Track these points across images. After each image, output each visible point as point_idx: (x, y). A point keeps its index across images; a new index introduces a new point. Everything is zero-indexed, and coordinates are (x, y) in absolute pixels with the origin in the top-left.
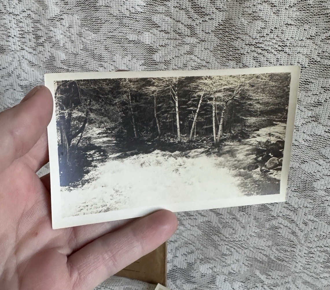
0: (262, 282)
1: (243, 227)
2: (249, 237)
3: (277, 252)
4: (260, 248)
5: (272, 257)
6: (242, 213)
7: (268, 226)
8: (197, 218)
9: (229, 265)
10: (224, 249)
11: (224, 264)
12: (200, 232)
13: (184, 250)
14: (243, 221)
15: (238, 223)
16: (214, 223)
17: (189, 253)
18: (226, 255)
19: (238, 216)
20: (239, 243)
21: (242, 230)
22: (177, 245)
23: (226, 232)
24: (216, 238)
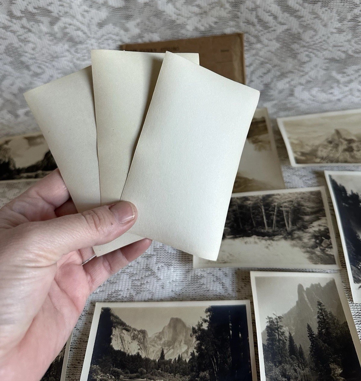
0: (338, 82)
1: (325, 26)
2: (329, 35)
3: (355, 45)
4: (340, 44)
5: (350, 52)
6: (324, 9)
7: (349, 17)
8: (275, 28)
9: (307, 73)
10: (303, 57)
11: (302, 73)
12: (278, 45)
13: (259, 72)
14: (325, 19)
15: (320, 21)
16: (294, 30)
17: (265, 74)
18: (304, 63)
19: (320, 14)
20: (318, 45)
21: (324, 28)
22: (252, 68)
23: (307, 36)
24: (295, 46)
